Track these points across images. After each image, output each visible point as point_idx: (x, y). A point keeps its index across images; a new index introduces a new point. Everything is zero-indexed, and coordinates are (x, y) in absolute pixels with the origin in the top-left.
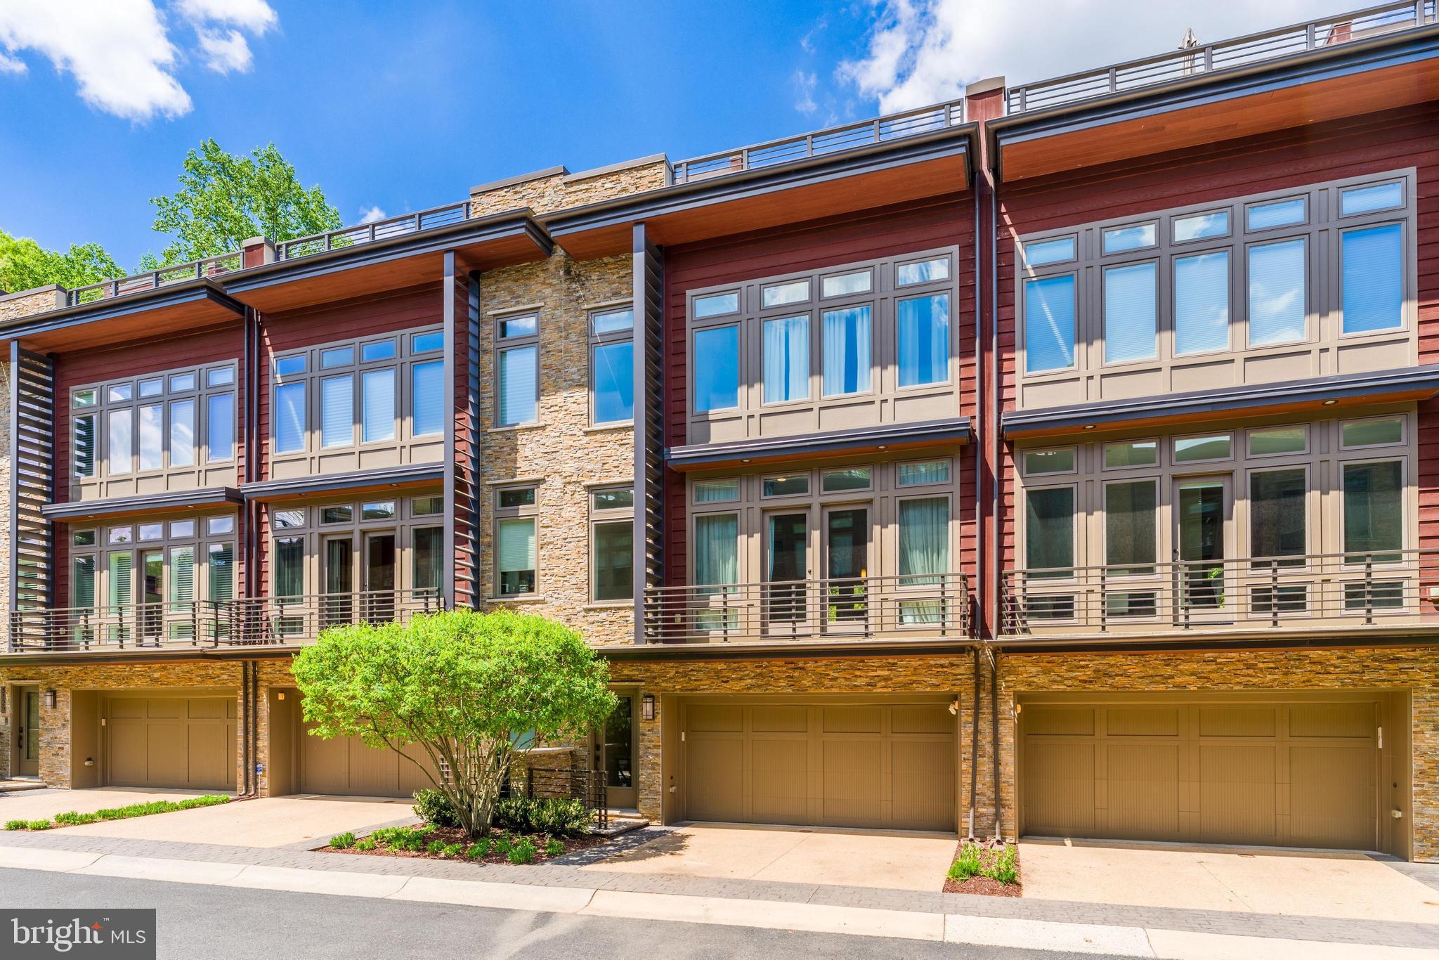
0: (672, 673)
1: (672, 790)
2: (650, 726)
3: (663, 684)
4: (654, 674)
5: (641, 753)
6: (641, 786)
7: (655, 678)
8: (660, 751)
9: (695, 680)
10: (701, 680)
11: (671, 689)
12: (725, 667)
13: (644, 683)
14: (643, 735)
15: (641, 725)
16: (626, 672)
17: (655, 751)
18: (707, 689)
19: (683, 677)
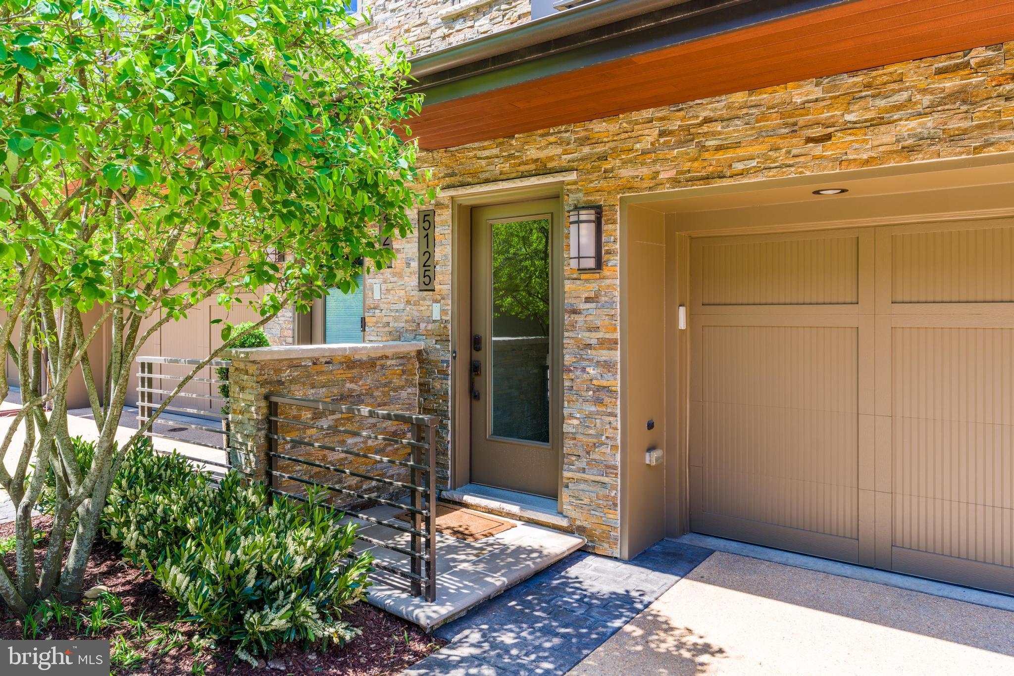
0: (649, 136)
1: (651, 459)
2: (589, 288)
3: (626, 173)
4: (600, 149)
5: (568, 359)
6: (568, 446)
7: (603, 158)
8: (617, 355)
9: (719, 148)
10: (737, 145)
11: (647, 184)
12: (818, 93)
13: (573, 176)
14: (575, 312)
15: (568, 286)
16: (532, 153)
17: (604, 355)
18: (758, 170)
19: (681, 143)
